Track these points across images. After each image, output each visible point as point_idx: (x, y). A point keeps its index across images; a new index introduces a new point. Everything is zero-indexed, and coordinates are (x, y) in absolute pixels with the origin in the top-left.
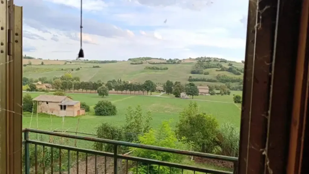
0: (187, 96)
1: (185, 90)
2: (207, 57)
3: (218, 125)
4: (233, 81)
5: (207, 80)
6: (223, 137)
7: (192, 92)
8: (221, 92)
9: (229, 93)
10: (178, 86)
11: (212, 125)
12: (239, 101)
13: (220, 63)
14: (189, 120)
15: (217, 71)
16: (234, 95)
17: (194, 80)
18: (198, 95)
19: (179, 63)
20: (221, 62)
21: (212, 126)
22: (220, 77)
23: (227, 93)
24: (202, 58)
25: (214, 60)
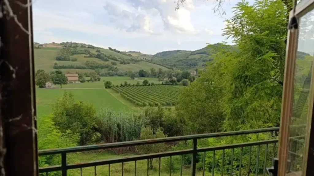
0: (54, 86)
1: (50, 79)
2: (73, 42)
3: (96, 112)
4: (102, 67)
5: (75, 67)
6: (102, 122)
7: (59, 80)
8: (91, 79)
9: (99, 80)
10: (41, 75)
11: (89, 112)
12: (109, 86)
13: (87, 49)
14: (65, 112)
15: (85, 57)
16: (104, 81)
17: (60, 67)
18: (66, 84)
19: (41, 48)
20: (88, 47)
21: (90, 114)
22: (89, 64)
23: (97, 80)
24: (67, 43)
25: (81, 46)
